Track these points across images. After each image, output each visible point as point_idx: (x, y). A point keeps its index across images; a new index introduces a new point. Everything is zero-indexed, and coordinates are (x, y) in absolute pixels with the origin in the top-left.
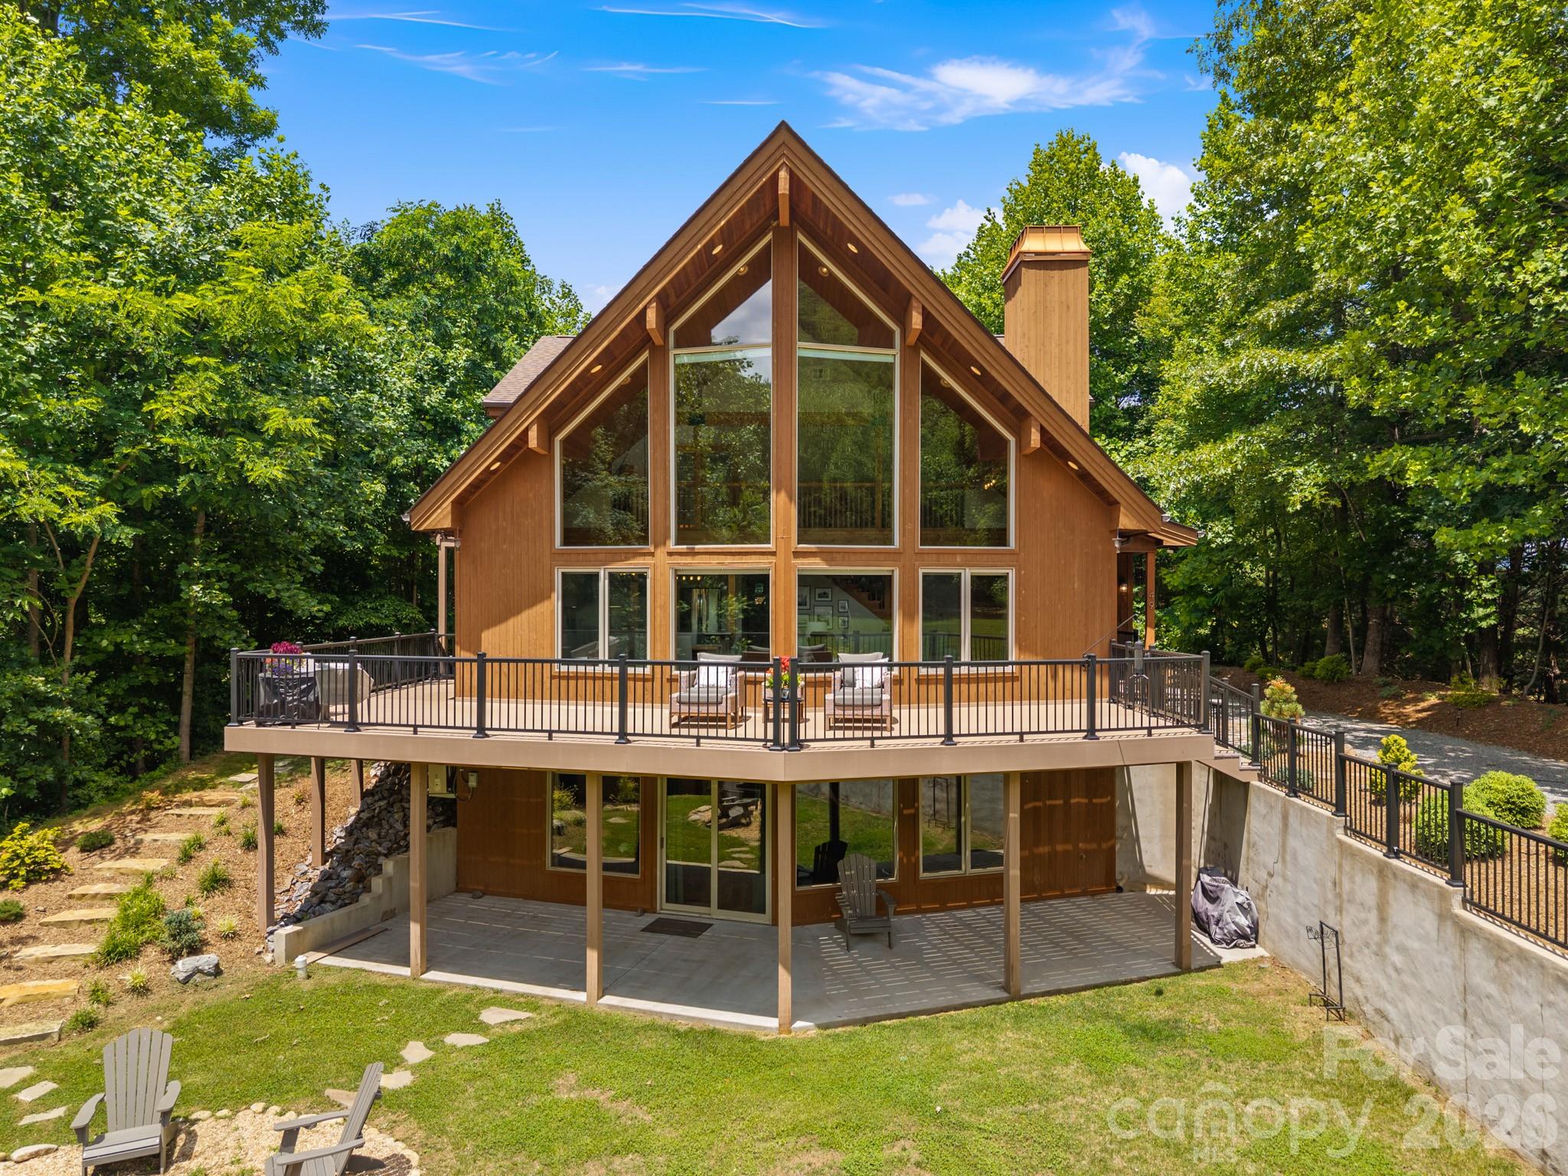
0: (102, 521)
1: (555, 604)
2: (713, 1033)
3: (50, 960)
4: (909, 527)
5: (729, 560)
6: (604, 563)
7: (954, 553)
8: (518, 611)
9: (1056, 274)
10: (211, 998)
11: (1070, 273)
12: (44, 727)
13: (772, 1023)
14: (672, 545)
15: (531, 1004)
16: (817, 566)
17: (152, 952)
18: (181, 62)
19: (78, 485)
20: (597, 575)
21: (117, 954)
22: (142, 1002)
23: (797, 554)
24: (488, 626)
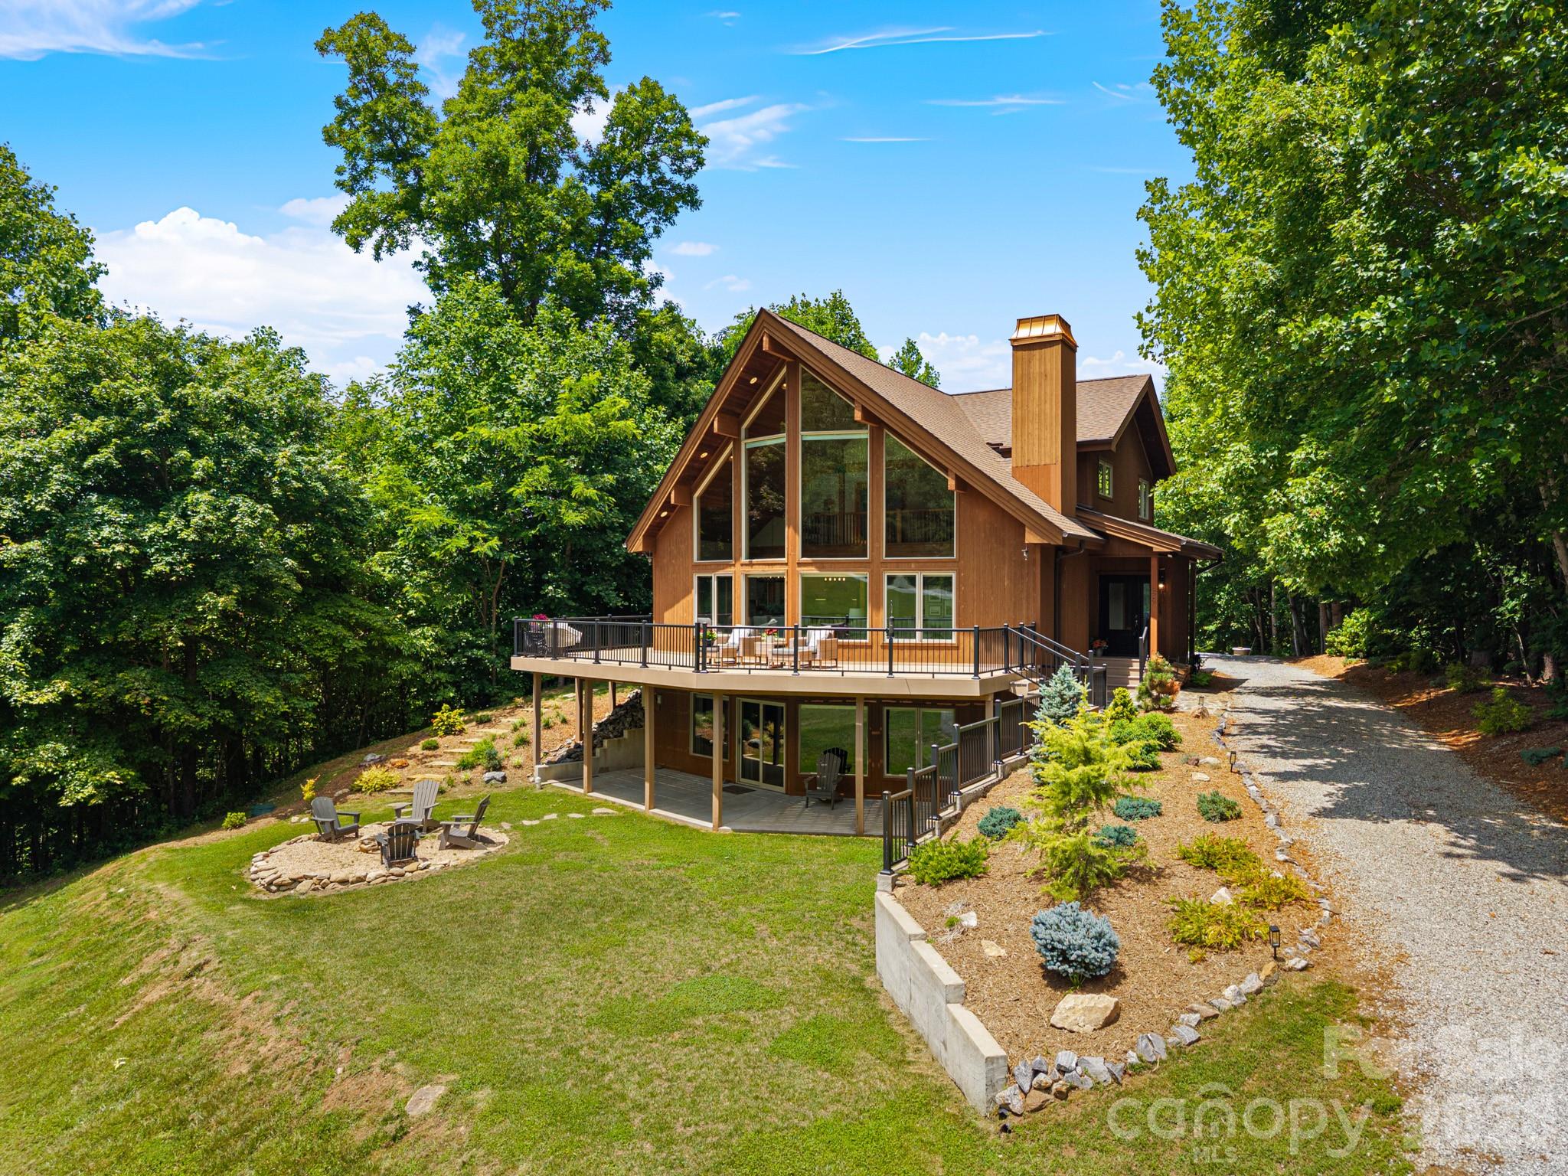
0: (491, 549)
1: (694, 596)
2: (684, 827)
3: (441, 767)
4: (876, 545)
5: (767, 568)
6: (714, 570)
7: (909, 562)
8: (678, 601)
9: (1037, 352)
10: (496, 791)
11: (1048, 350)
12: (470, 659)
13: (710, 825)
14: (744, 560)
15: (613, 806)
16: (812, 572)
17: (480, 768)
18: (568, 274)
19: (485, 530)
20: (710, 578)
21: (465, 766)
22: (467, 788)
23: (800, 564)
24: (667, 609)
